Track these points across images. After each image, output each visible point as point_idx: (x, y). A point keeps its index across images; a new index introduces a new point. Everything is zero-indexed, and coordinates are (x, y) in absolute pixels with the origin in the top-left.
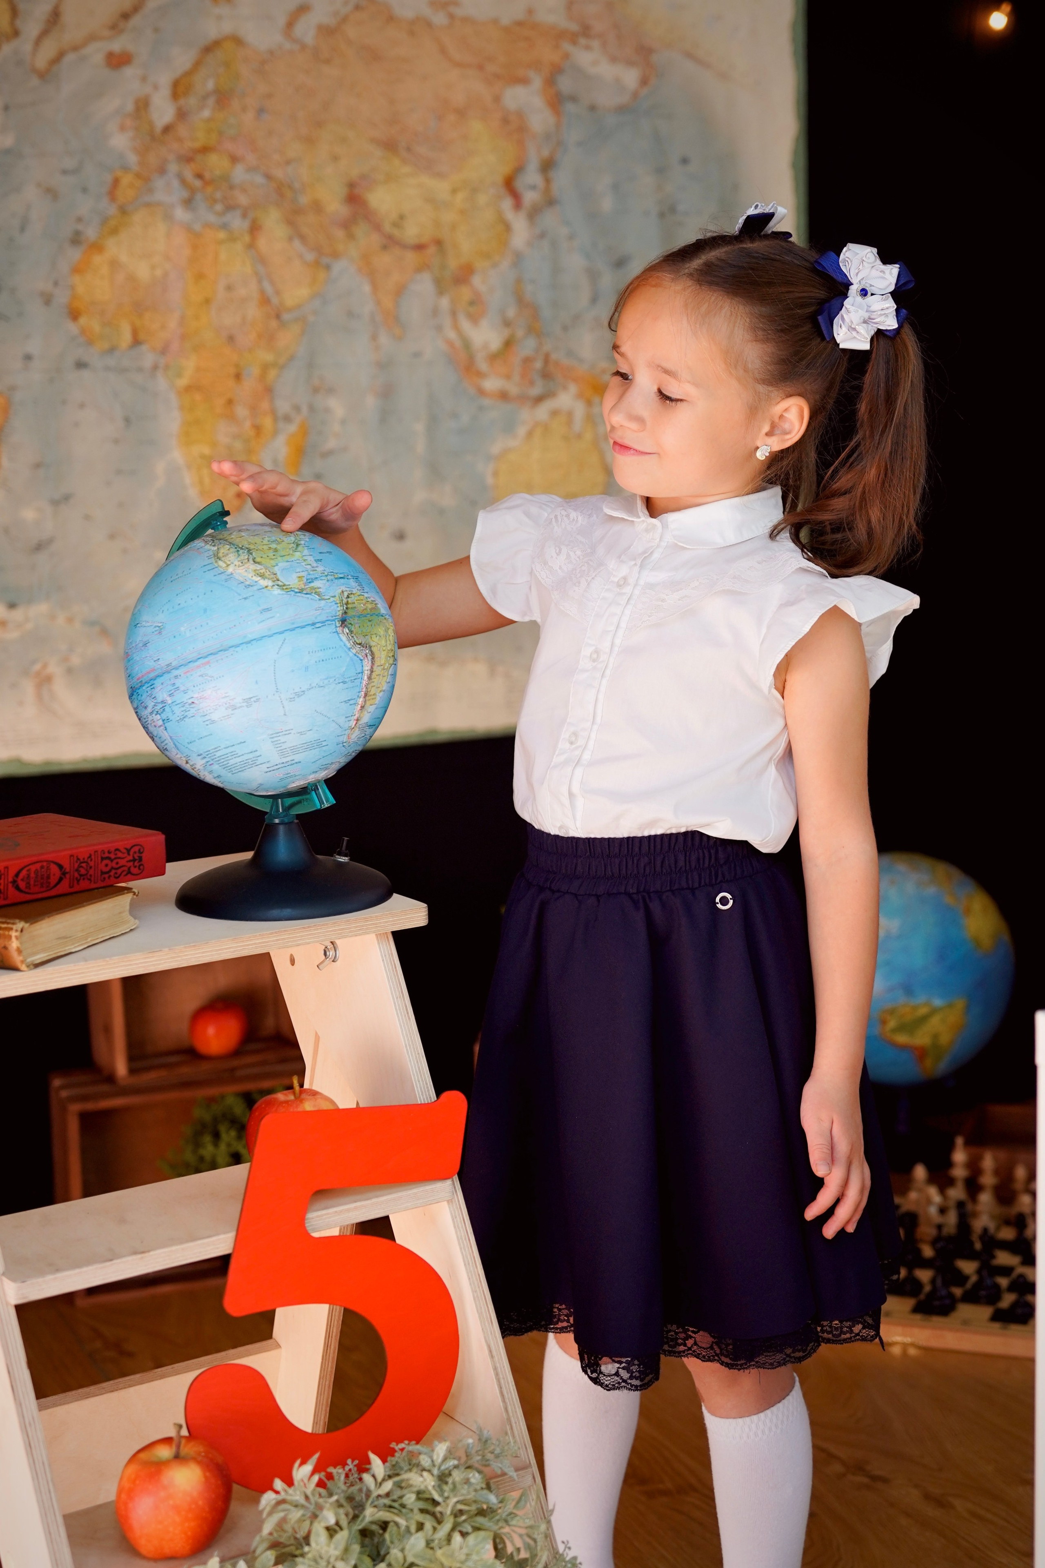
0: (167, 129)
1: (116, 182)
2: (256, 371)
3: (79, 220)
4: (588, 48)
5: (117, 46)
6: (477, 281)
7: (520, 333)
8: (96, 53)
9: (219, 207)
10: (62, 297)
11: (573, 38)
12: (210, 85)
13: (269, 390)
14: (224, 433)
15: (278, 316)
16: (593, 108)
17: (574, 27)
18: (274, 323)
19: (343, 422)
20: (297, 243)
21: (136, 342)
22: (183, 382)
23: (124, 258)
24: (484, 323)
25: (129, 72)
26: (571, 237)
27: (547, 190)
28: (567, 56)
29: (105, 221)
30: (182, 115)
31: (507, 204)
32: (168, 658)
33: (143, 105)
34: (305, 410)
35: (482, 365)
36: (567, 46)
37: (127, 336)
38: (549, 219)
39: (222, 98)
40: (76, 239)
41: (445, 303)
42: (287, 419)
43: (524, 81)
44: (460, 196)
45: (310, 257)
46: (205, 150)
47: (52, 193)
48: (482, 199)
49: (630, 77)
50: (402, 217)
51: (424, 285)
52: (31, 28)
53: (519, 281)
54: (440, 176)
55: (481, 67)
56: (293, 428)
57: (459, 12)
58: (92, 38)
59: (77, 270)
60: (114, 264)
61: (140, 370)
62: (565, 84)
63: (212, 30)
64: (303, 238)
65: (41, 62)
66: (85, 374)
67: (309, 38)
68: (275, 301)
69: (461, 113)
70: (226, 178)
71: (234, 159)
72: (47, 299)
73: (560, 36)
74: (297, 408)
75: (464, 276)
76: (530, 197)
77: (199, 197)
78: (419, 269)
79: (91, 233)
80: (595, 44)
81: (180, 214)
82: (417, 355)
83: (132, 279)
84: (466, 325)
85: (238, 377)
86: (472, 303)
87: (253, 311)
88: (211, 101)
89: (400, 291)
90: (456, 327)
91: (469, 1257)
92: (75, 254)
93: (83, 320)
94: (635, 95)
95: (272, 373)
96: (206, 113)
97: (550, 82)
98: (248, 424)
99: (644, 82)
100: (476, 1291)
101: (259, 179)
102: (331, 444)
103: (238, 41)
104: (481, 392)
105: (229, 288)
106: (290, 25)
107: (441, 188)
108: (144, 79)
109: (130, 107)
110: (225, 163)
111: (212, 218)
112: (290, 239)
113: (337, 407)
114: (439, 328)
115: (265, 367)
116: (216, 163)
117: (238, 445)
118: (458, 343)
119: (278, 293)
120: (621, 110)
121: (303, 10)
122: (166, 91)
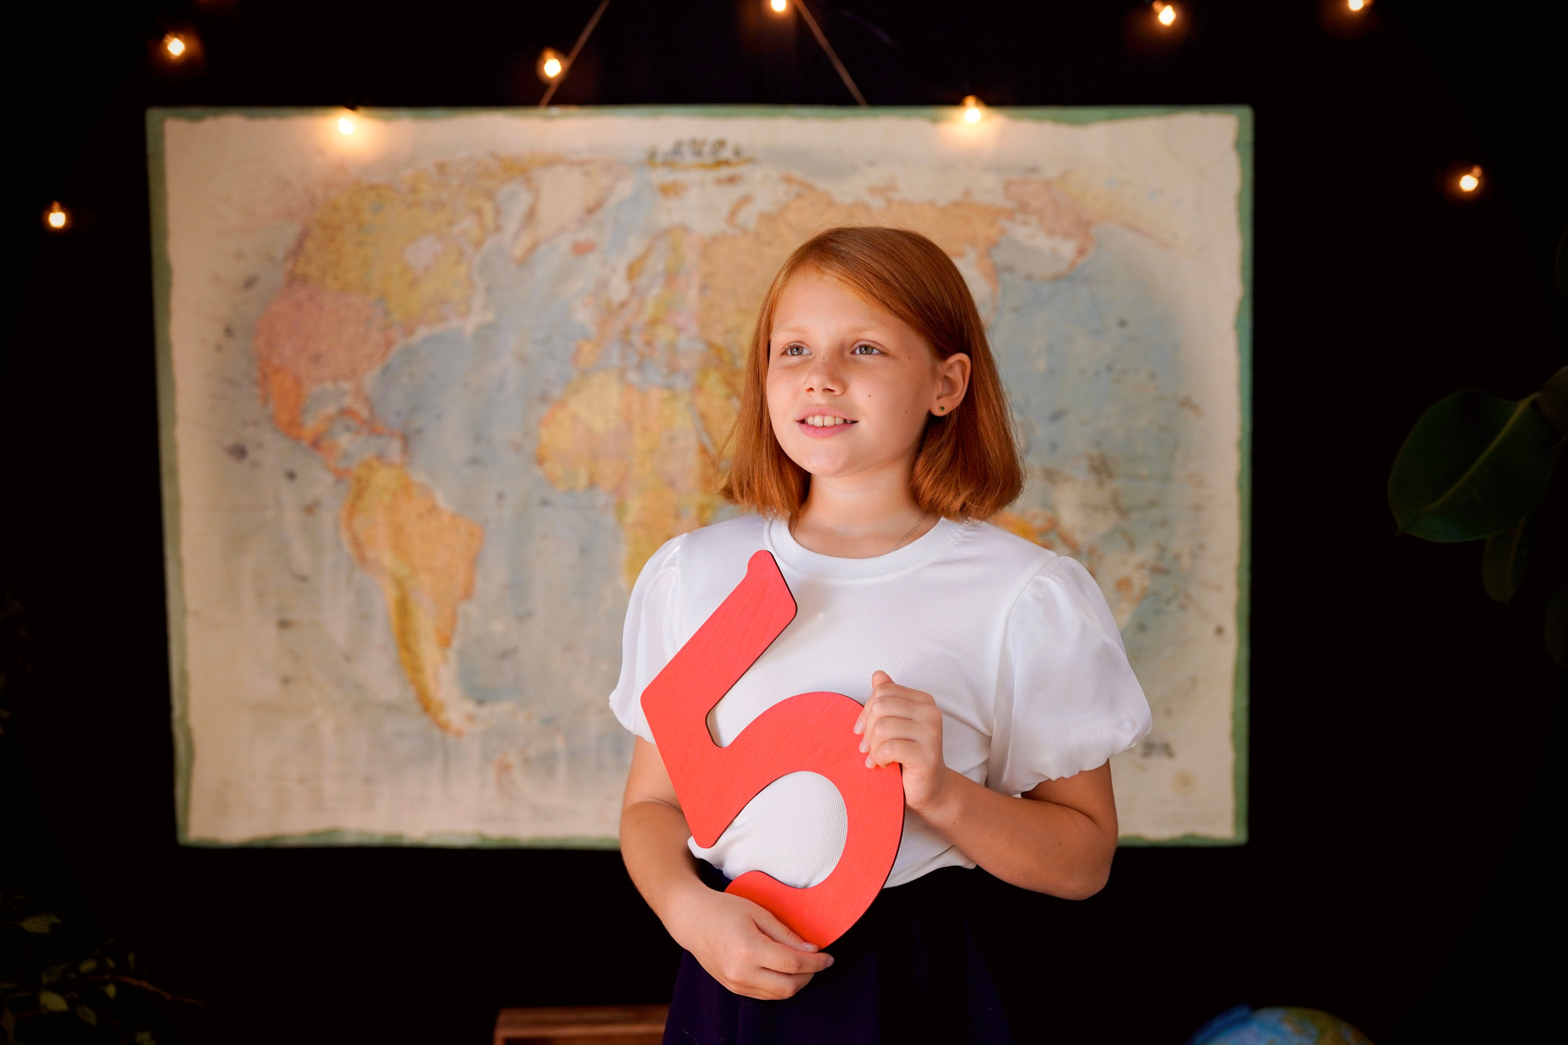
0: (622, 304)
1: (579, 349)
2: (693, 512)
3: (547, 381)
4: (1025, 223)
5: (581, 237)
8: (564, 244)
9: (666, 371)
10: (529, 446)
11: (1010, 215)
12: (660, 267)
15: (715, 466)
16: (1029, 277)
17: (1011, 205)
21: (592, 484)
22: (629, 520)
23: (583, 413)
25: (592, 259)
28: (1003, 231)
29: (568, 382)
30: (635, 292)
33: (603, 285)
36: (1003, 222)
37: (583, 480)
39: (671, 277)
40: (544, 398)
46: (655, 322)
47: (525, 360)
49: (1067, 249)
52: (512, 224)
57: (894, 196)
58: (562, 230)
59: (544, 422)
60: (575, 419)
61: (594, 508)
63: (664, 220)
65: (518, 250)
66: (549, 510)
67: (751, 225)
70: (671, 345)
71: (682, 330)
72: (517, 447)
73: (995, 213)
77: (648, 362)
79: (556, 392)
80: (1033, 219)
81: (633, 376)
83: (590, 430)
85: (677, 517)
87: (693, 461)
88: (660, 280)
92: (542, 410)
93: (547, 466)
94: (1073, 265)
95: (709, 514)
96: (656, 290)
97: (984, 255)
99: (1081, 252)
101: (702, 347)
103: (685, 229)
105: (671, 439)
106: (733, 213)
108: (604, 264)
109: (591, 287)
110: (672, 332)
111: (658, 380)
112: (729, 398)
115: (702, 509)
116: (664, 333)
119: (715, 445)
120: (1057, 278)
121: (746, 199)
122: (621, 272)
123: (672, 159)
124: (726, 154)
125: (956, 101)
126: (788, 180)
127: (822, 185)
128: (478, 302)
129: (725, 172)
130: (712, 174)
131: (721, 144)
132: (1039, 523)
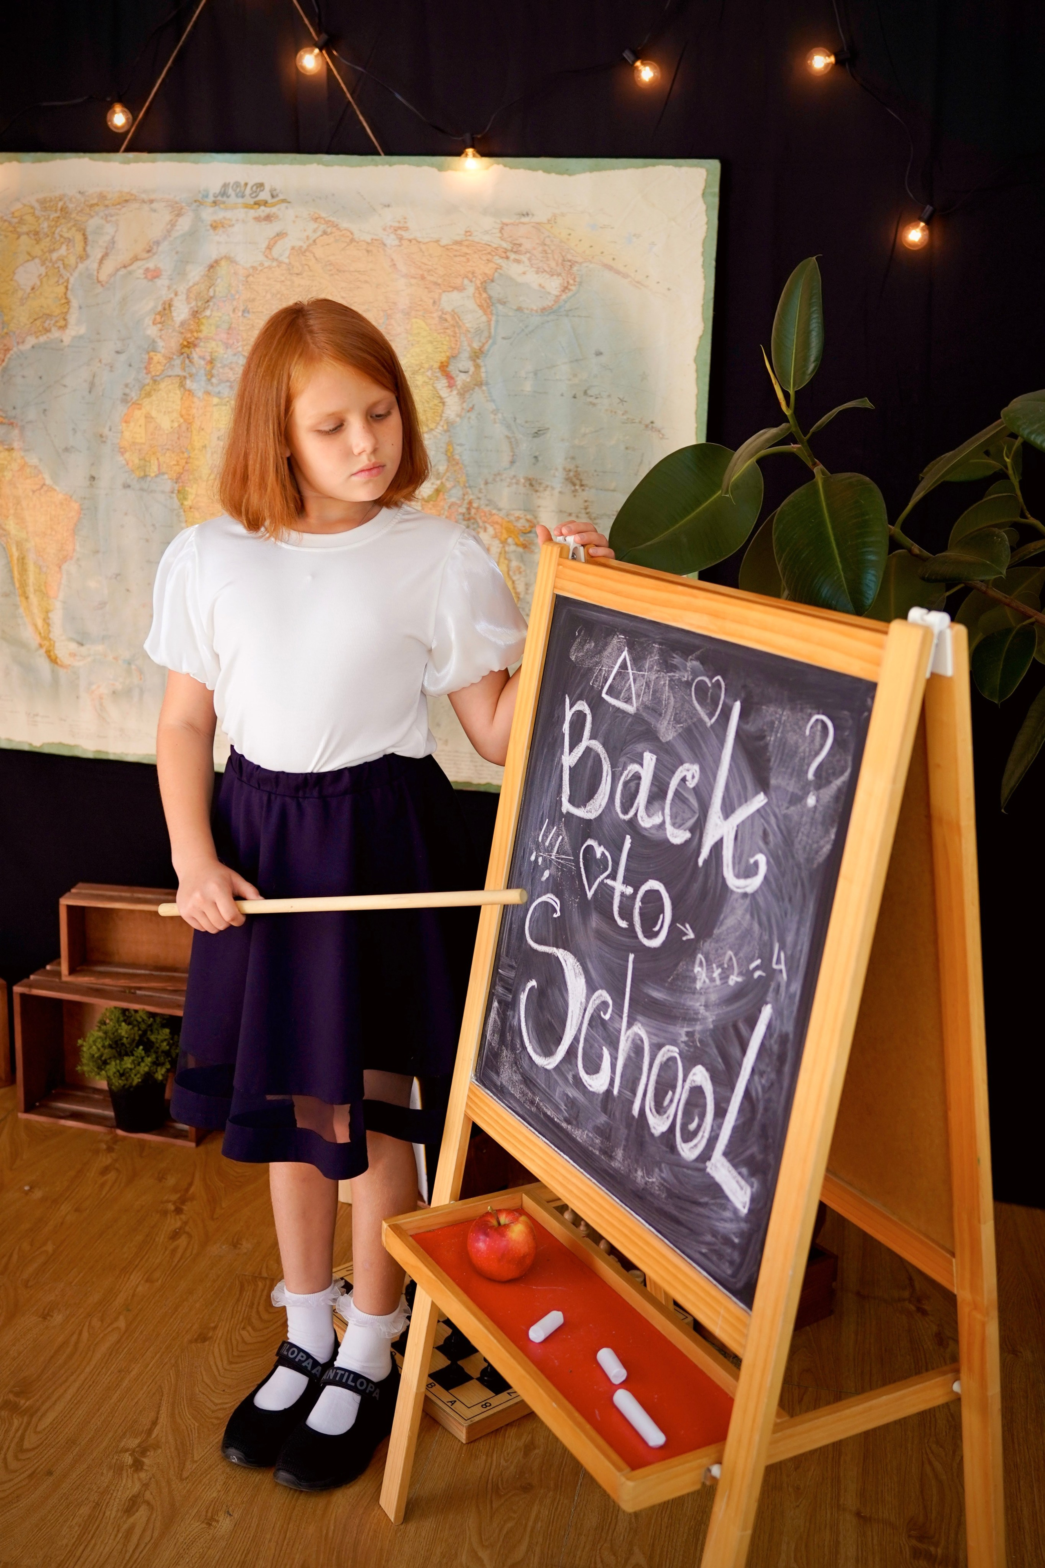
0: (182, 323)
1: (150, 360)
3: (127, 385)
4: (518, 261)
5: (151, 264)
7: (448, 485)
8: (138, 269)
9: (215, 380)
10: (114, 439)
11: (504, 254)
12: (212, 292)
16: (519, 309)
17: (505, 245)
21: (161, 472)
22: (188, 503)
23: (154, 414)
25: (159, 282)
26: (495, 412)
27: (477, 374)
28: (499, 267)
29: (142, 388)
30: (193, 313)
31: (441, 384)
33: (168, 307)
36: (498, 261)
37: (153, 469)
38: (478, 396)
40: (124, 399)
43: (460, 289)
46: (207, 339)
47: (109, 366)
48: (420, 379)
49: (554, 285)
52: (96, 253)
53: (450, 443)
55: (423, 278)
57: (405, 235)
58: (136, 259)
59: (124, 420)
60: (148, 417)
61: (163, 492)
62: (495, 290)
63: (214, 252)
65: (103, 276)
66: (128, 492)
67: (284, 257)
69: (408, 312)
71: (226, 346)
72: (104, 440)
73: (491, 252)
76: (461, 379)
79: (134, 395)
80: (524, 258)
83: (158, 428)
92: (123, 409)
94: (557, 299)
96: (209, 312)
97: (482, 289)
99: (565, 289)
103: (231, 260)
106: (269, 248)
108: (169, 287)
109: (159, 308)
110: (220, 348)
111: (210, 388)
116: (214, 348)
120: (543, 311)
121: (281, 235)
122: (181, 296)
123: (220, 199)
124: (264, 195)
125: (459, 153)
126: (316, 220)
127: (344, 224)
128: (73, 318)
129: (263, 211)
130: (252, 213)
131: (261, 186)
132: (521, 524)
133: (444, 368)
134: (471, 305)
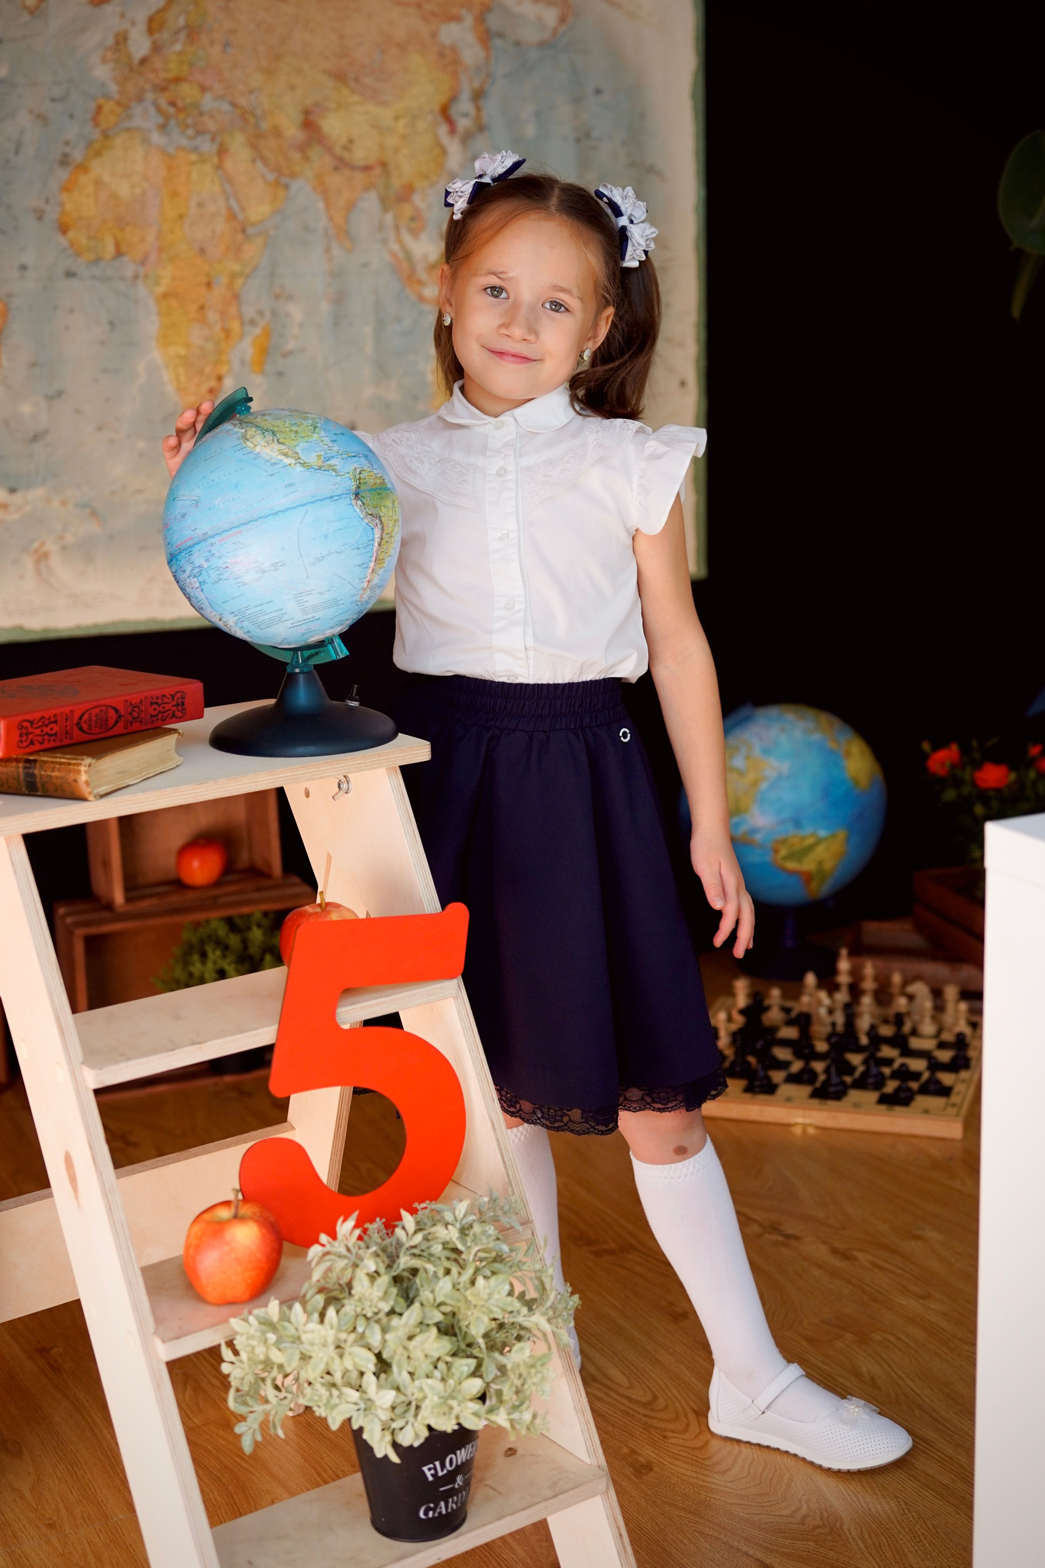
0: (144, 61)
1: (99, 109)
2: (224, 279)
3: (67, 143)
6: (417, 198)
9: (190, 132)
10: (52, 213)
12: (182, 21)
13: (236, 297)
14: (197, 335)
15: (243, 231)
16: (517, 44)
18: (240, 237)
19: (301, 326)
20: (259, 165)
21: (119, 254)
22: (160, 290)
23: (107, 178)
24: (424, 237)
25: (108, 9)
27: (478, 118)
29: (89, 144)
30: (157, 48)
31: (443, 129)
32: (204, 528)
33: (122, 39)
34: (268, 314)
35: (423, 275)
37: (110, 249)
38: (480, 143)
39: (192, 32)
40: (64, 161)
41: (389, 218)
42: (252, 322)
43: (458, 19)
44: (402, 122)
45: (271, 177)
46: (178, 80)
47: (42, 118)
48: (421, 125)
49: (551, 16)
50: (351, 141)
51: (370, 203)
54: (385, 104)
55: (419, 6)
56: (257, 331)
59: (66, 188)
60: (98, 183)
61: (122, 279)
62: (494, 22)
64: (264, 160)
66: (74, 282)
68: (241, 216)
69: (402, 47)
70: (196, 105)
71: (203, 89)
72: (40, 215)
74: (261, 313)
75: (406, 194)
76: (463, 124)
77: (172, 122)
78: (367, 188)
79: (77, 155)
81: (156, 138)
82: (365, 265)
83: (114, 196)
84: (407, 239)
85: (209, 285)
86: (412, 219)
87: (221, 226)
88: (182, 36)
89: (350, 207)
90: (399, 240)
91: (473, 1045)
92: (64, 174)
93: (71, 234)
94: (555, 32)
95: (239, 282)
96: (178, 47)
97: (480, 19)
98: (218, 327)
99: (562, 20)
100: (479, 1074)
101: (226, 107)
102: (291, 345)
104: (422, 299)
105: (200, 205)
107: (386, 115)
108: (122, 15)
109: (111, 41)
110: (195, 92)
111: (184, 142)
112: (254, 161)
113: (296, 311)
114: (384, 242)
115: (233, 276)
116: (187, 92)
117: (210, 346)
118: (401, 255)
119: (243, 209)
120: (543, 45)
122: (142, 27)
133: (445, 113)
134: (470, 38)
